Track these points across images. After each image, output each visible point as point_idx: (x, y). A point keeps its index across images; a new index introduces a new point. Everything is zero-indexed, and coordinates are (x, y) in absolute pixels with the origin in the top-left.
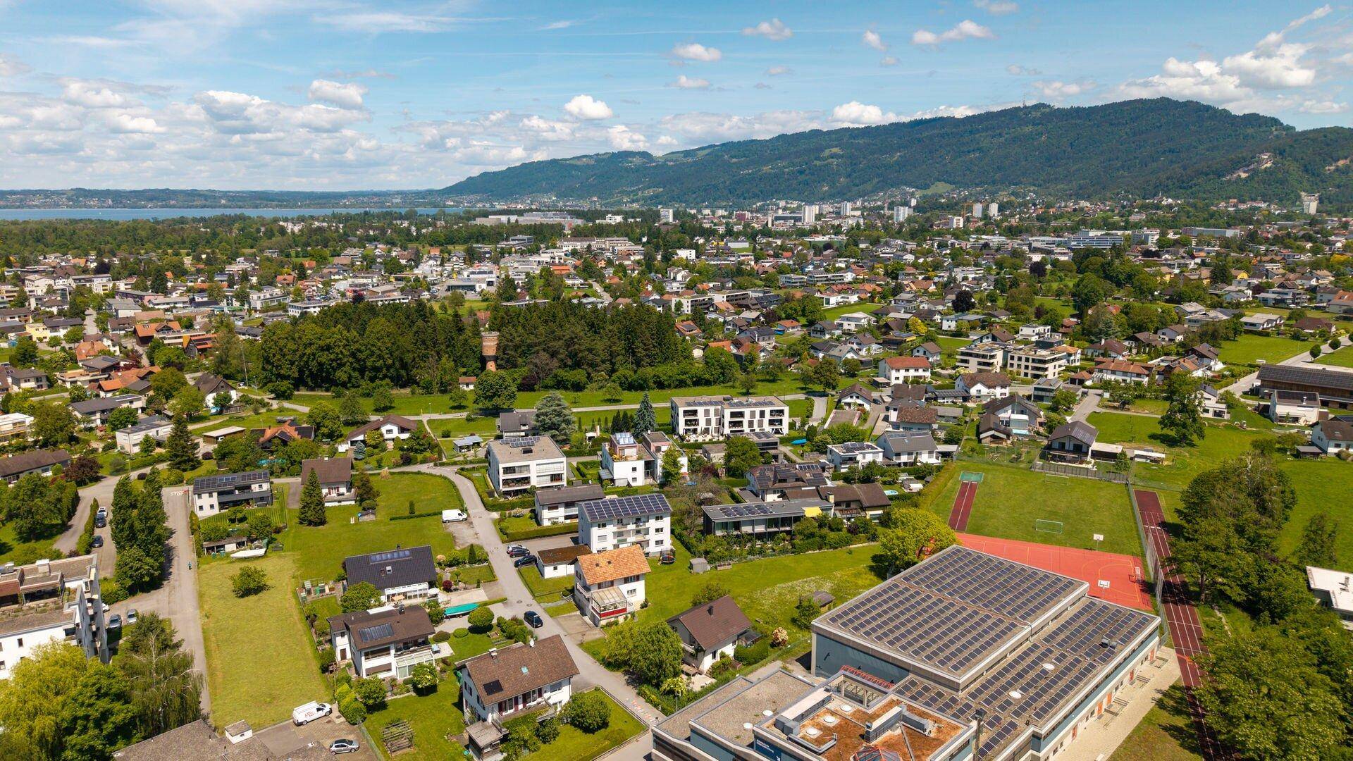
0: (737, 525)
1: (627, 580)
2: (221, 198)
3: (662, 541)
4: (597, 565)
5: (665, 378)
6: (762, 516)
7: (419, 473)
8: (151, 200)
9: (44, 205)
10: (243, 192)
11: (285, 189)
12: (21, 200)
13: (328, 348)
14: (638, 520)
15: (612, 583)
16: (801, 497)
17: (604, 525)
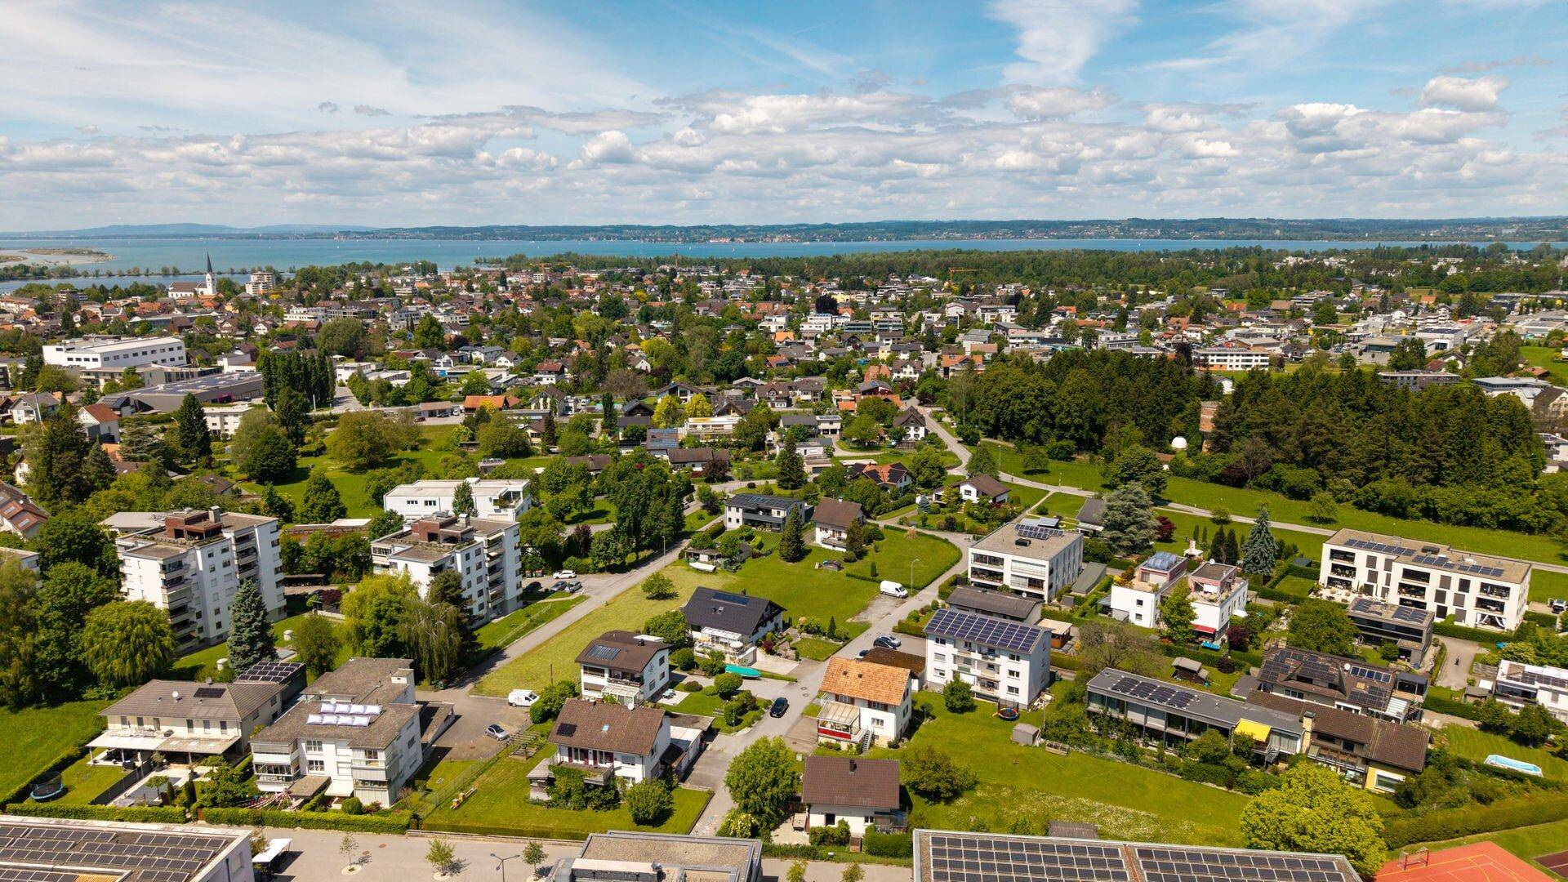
0: (1122, 706)
1: (871, 705)
2: (1277, 228)
3: (1017, 690)
4: (845, 673)
5: (1443, 505)
6: (1163, 707)
7: (946, 541)
8: (1200, 230)
9: (1099, 236)
10: (1307, 221)
11: (1372, 217)
12: (1080, 231)
13: (1020, 396)
14: (991, 651)
15: (852, 701)
16: (1269, 706)
17: (943, 642)
